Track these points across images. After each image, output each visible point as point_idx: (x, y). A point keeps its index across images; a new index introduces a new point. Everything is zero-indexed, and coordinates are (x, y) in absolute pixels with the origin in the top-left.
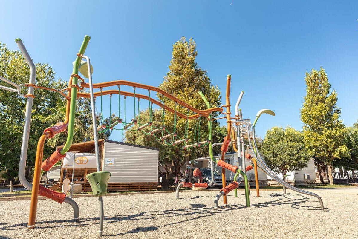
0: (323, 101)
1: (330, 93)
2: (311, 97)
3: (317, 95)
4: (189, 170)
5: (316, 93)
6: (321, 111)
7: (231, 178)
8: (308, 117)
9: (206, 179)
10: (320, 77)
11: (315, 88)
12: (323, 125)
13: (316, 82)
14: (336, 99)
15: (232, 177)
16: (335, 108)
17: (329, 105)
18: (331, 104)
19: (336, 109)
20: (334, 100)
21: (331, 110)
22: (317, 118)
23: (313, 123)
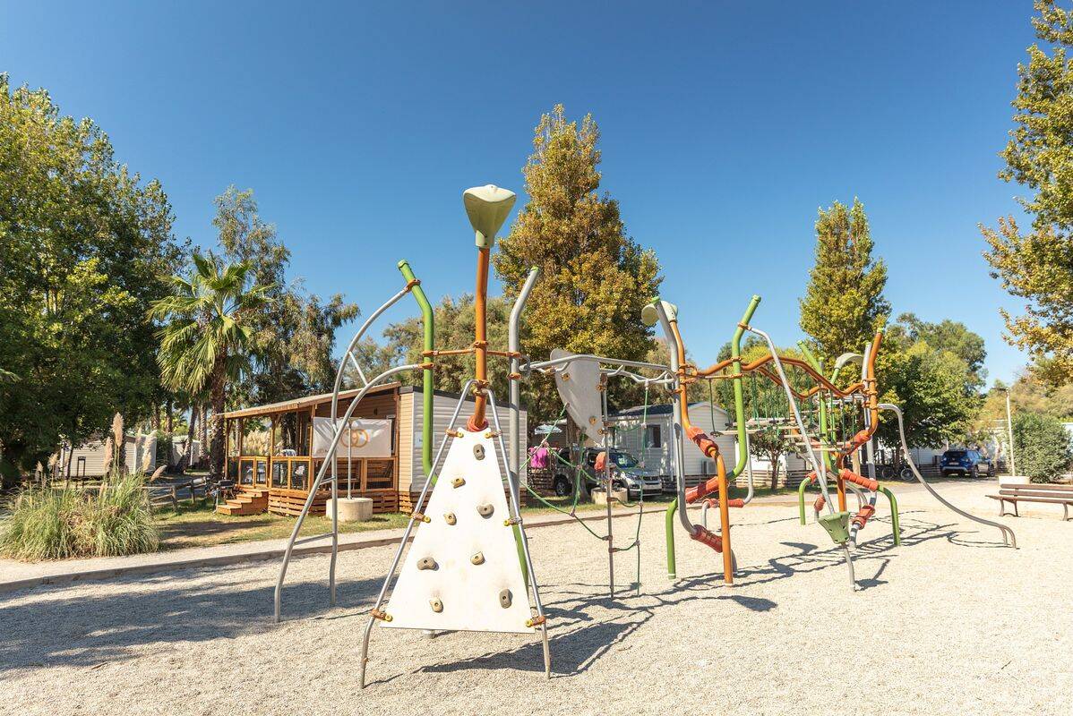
0: (856, 283)
1: (870, 266)
2: (827, 270)
3: (843, 269)
4: (577, 454)
5: (841, 262)
6: (850, 310)
7: (662, 470)
8: (818, 320)
9: (618, 475)
10: (852, 222)
11: (837, 248)
12: (851, 343)
13: (842, 236)
14: (883, 281)
15: (664, 469)
16: (880, 301)
17: (868, 294)
18: (872, 293)
19: (880, 304)
20: (878, 283)
21: (870, 305)
22: (841, 324)
23: (830, 336)
